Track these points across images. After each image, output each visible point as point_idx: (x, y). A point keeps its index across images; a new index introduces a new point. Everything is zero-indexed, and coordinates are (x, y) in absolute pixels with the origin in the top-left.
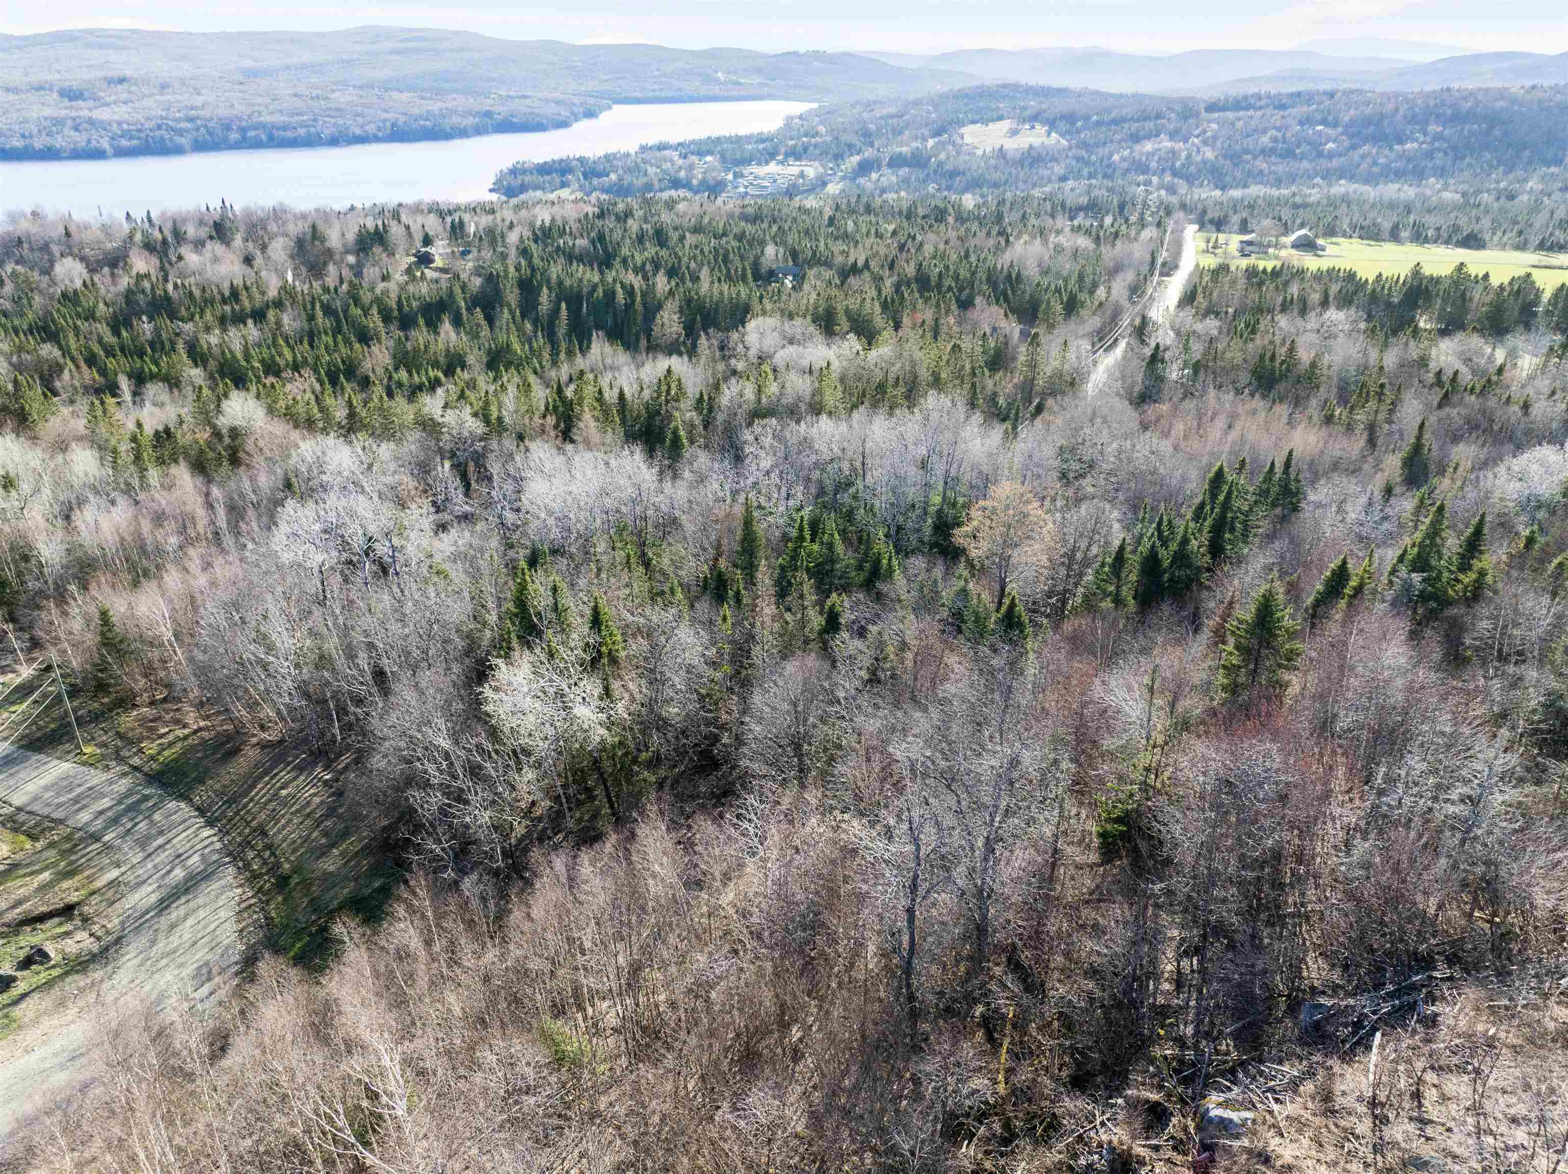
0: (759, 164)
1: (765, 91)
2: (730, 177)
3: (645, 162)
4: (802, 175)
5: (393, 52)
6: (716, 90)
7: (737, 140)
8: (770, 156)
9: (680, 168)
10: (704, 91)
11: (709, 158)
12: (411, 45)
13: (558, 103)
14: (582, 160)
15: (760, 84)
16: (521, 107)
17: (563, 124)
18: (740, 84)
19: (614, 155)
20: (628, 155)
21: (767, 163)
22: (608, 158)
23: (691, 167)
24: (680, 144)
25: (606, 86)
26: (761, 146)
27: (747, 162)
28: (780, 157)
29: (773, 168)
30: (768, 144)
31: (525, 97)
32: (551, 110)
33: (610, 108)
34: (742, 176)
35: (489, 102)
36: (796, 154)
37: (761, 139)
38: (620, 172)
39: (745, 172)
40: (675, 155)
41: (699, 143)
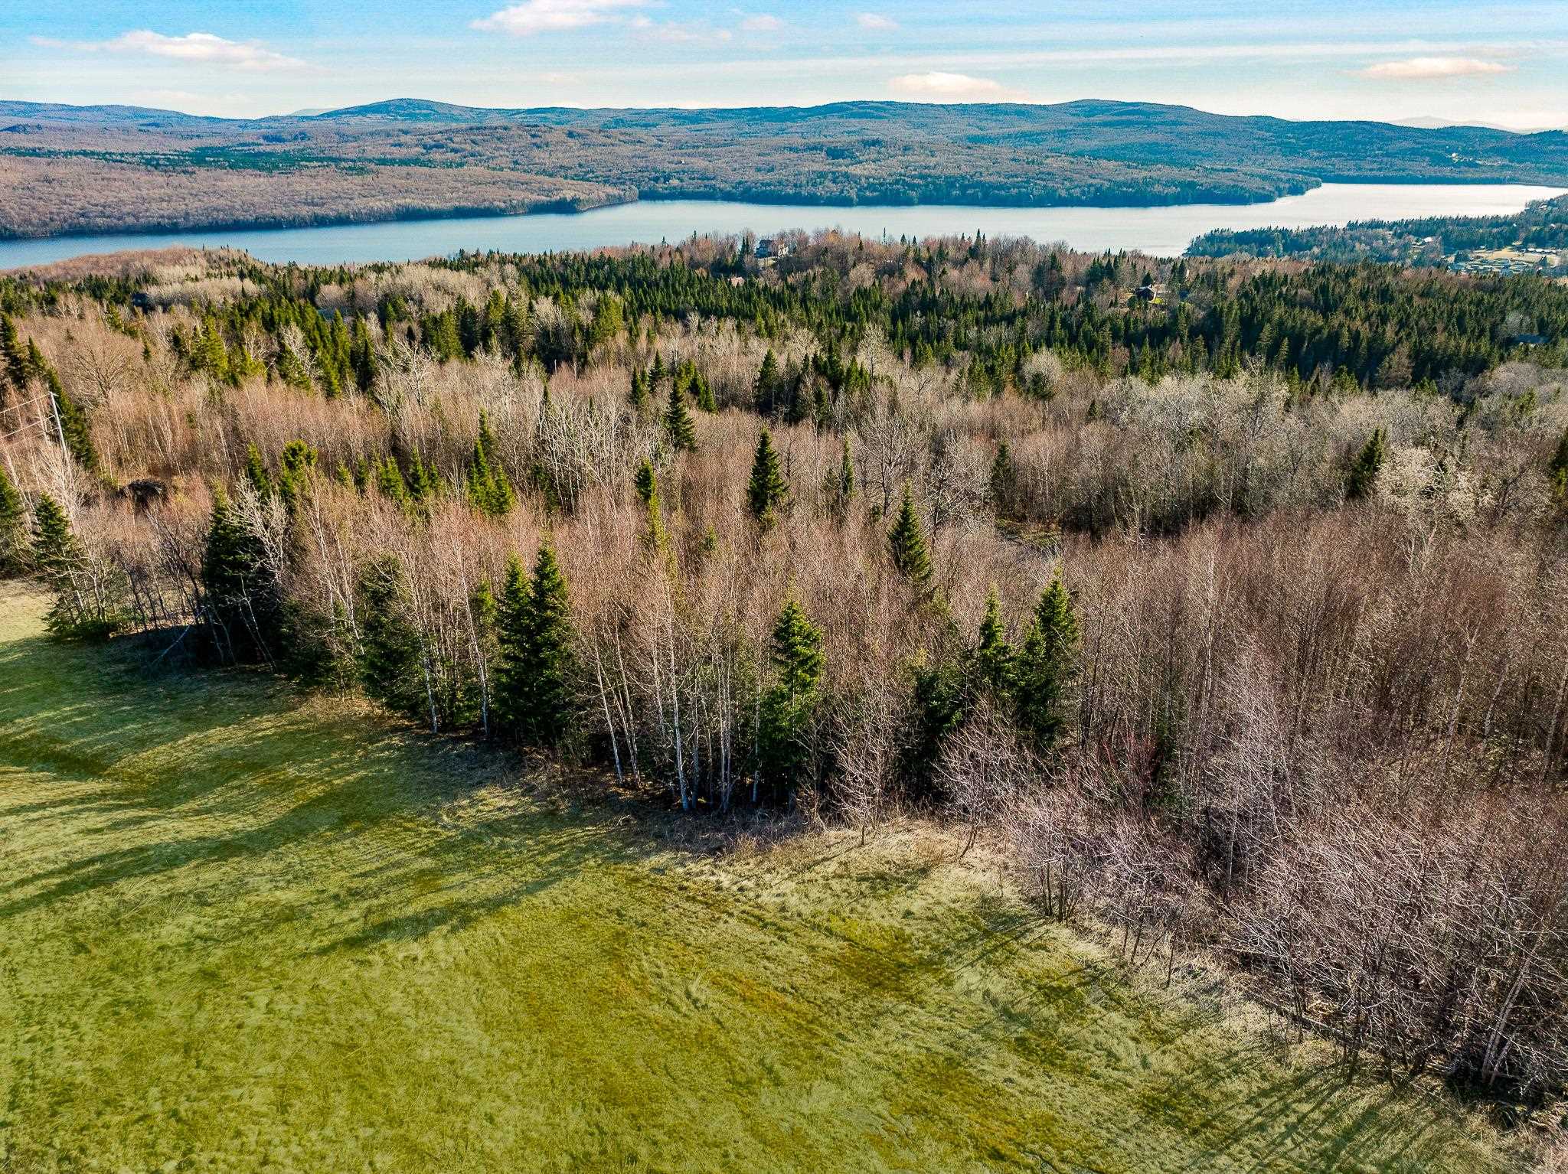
0: (1490, 248)
1: (1508, 173)
2: (1451, 259)
3: (1352, 238)
4: (1543, 262)
5: (1105, 124)
6: (1447, 171)
7: (1465, 223)
8: (1505, 241)
9: (1393, 247)
10: (1431, 171)
11: (1428, 239)
12: (1124, 118)
13: (1264, 178)
14: (1284, 233)
15: (1503, 167)
16: (1226, 180)
17: (1267, 198)
18: (1477, 165)
19: (1320, 230)
20: (1334, 230)
21: (1500, 248)
22: (1312, 232)
23: (1406, 247)
24: (1395, 224)
25: (1317, 164)
26: (1495, 230)
27: (1475, 245)
28: (1518, 243)
29: (1506, 253)
30: (1506, 229)
31: (1229, 170)
32: (1255, 184)
33: (1318, 185)
34: (1466, 259)
35: (1194, 173)
36: (1540, 241)
37: (1496, 222)
38: (1325, 246)
39: (1471, 256)
40: (1389, 234)
41: (1420, 223)
